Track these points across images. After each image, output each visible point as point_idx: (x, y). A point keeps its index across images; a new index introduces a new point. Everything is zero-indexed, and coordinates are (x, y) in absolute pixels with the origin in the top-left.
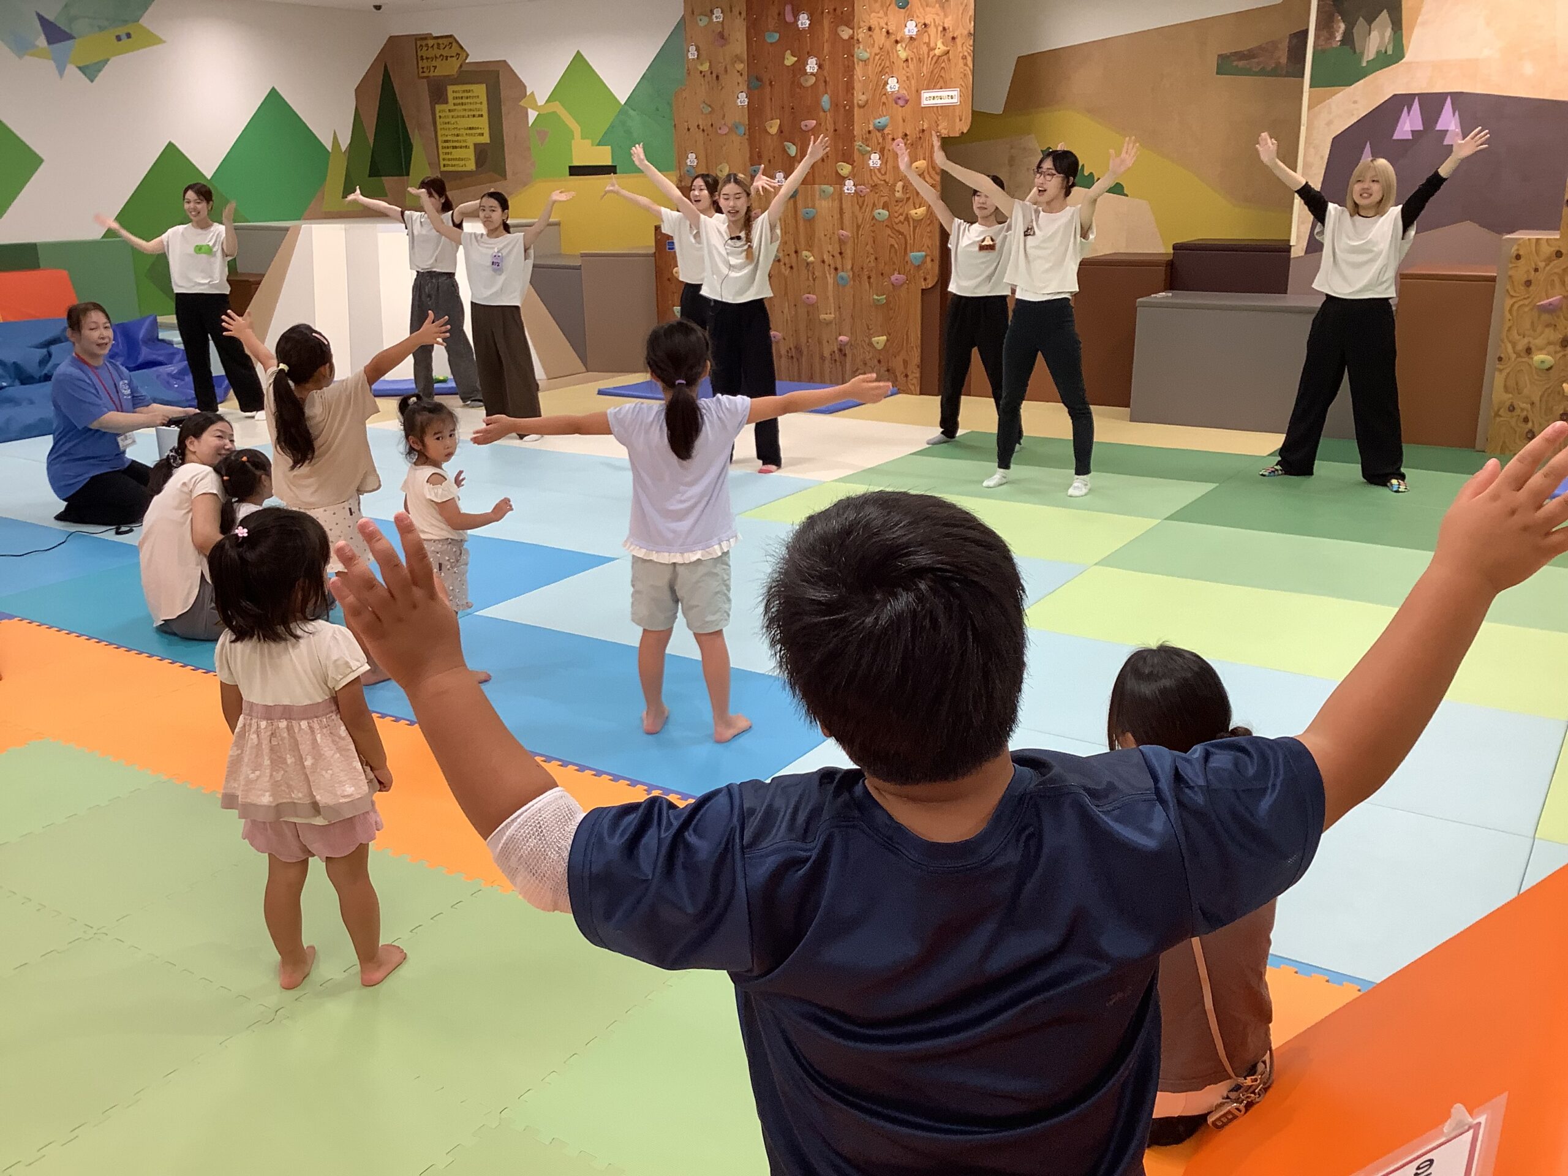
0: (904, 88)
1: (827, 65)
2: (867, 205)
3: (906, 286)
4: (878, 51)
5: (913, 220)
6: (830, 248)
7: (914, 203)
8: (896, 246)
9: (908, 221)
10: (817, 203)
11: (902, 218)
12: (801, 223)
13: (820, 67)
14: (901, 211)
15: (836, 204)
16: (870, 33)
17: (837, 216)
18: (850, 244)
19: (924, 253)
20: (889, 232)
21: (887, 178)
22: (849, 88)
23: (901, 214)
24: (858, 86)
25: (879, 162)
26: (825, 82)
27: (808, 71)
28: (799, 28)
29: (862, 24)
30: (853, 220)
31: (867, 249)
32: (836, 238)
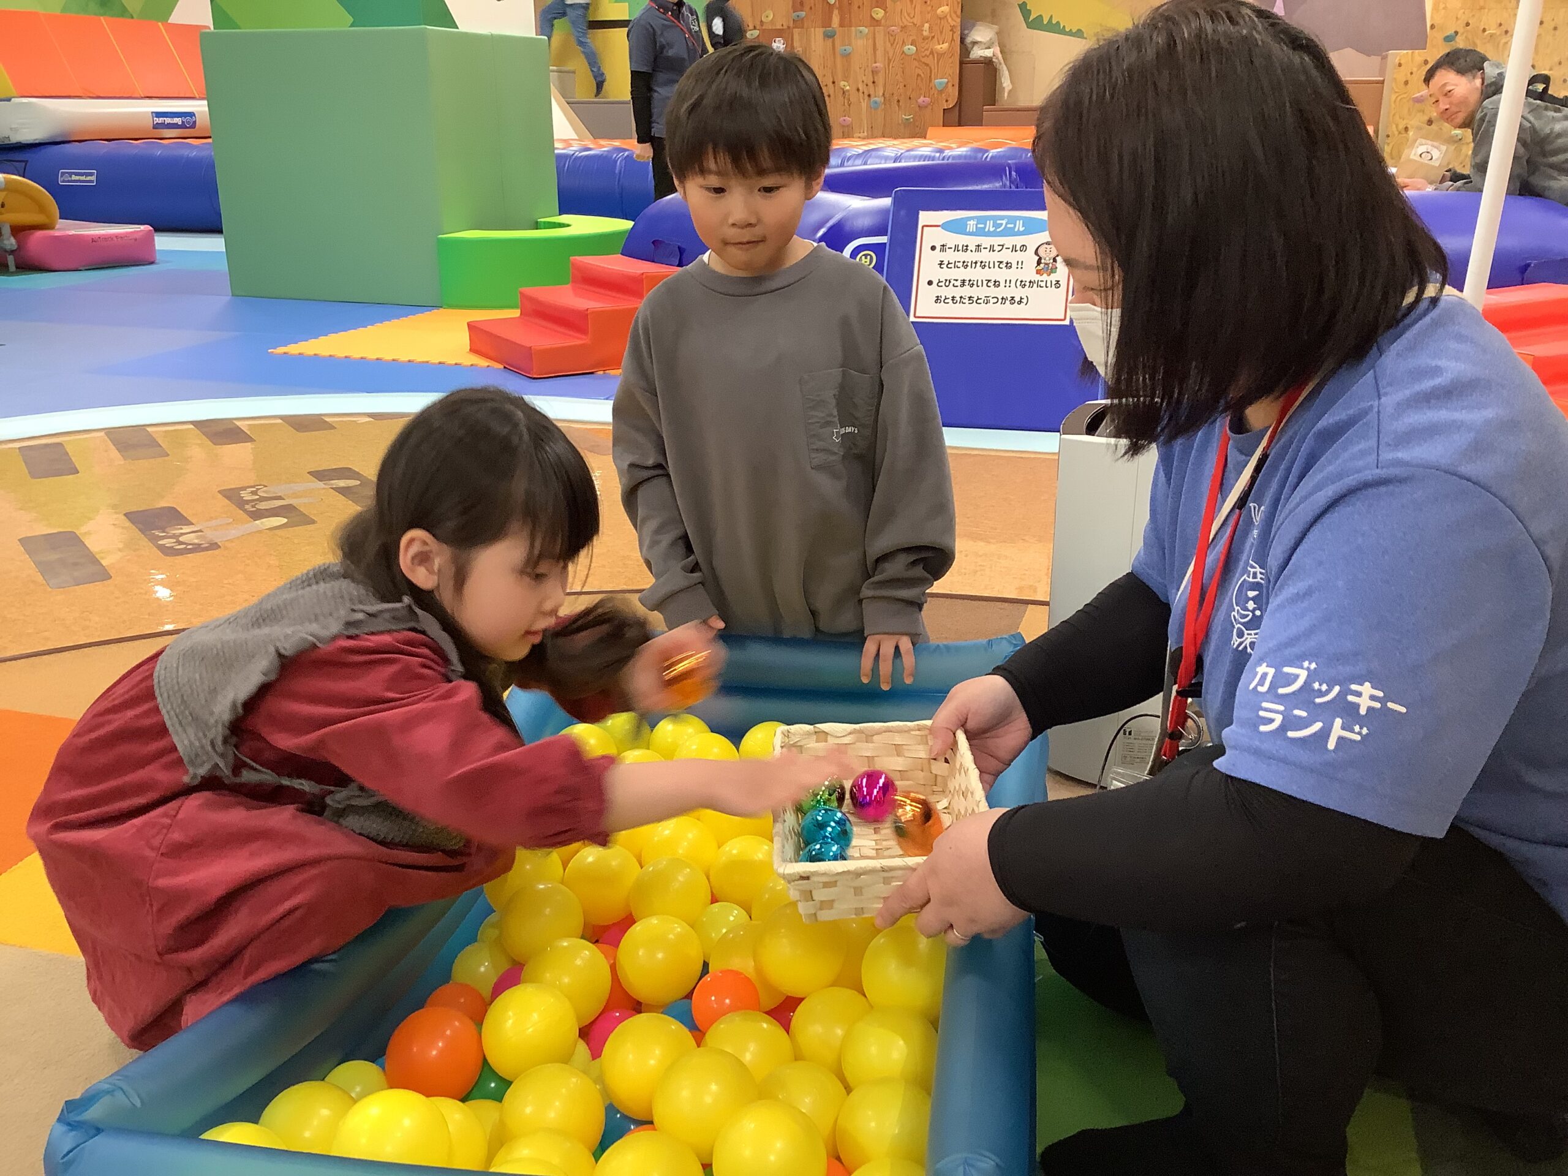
2: (897, 43)
3: (930, 107)
5: (938, 54)
6: (864, 78)
7: (938, 42)
8: (922, 75)
9: (933, 56)
10: (853, 41)
11: (928, 53)
12: (839, 60)
14: (927, 47)
15: (871, 42)
17: (870, 51)
18: (881, 75)
19: (946, 80)
20: (916, 63)
21: (915, 20)
23: (927, 50)
30: (885, 54)
31: (897, 77)
32: (870, 69)
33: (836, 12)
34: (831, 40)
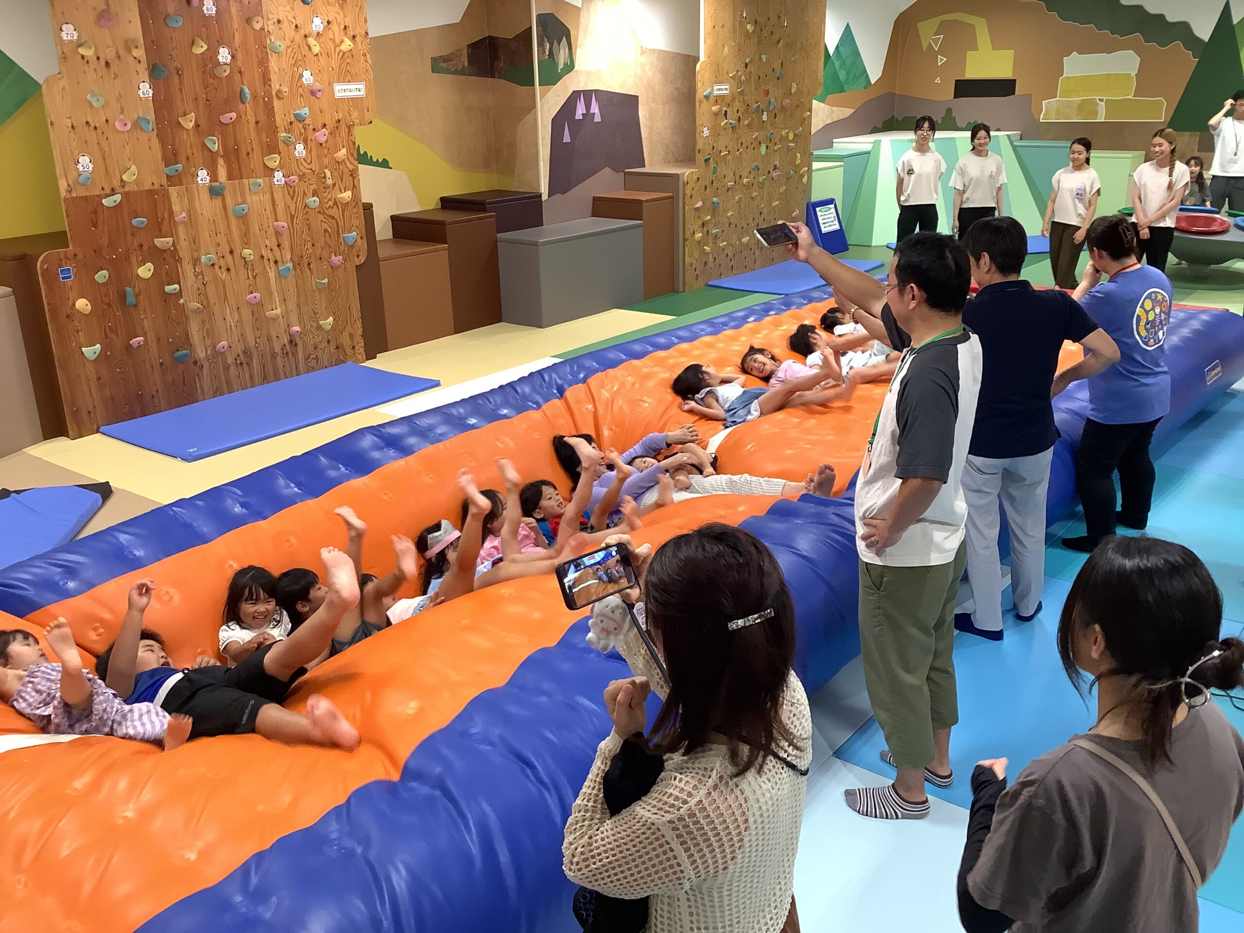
0: (318, 80)
1: (240, 56)
2: (298, 196)
3: (344, 266)
4: (289, 44)
5: (341, 204)
6: (267, 242)
7: (339, 189)
8: (329, 229)
9: (337, 206)
10: (248, 197)
11: (331, 203)
12: (233, 222)
13: (233, 57)
14: (329, 197)
15: (267, 197)
16: (280, 25)
17: (269, 207)
18: (286, 236)
19: (354, 233)
20: (321, 217)
21: (313, 167)
22: (266, 80)
23: (330, 200)
24: (274, 77)
25: (304, 152)
26: (240, 72)
27: (221, 60)
28: (204, 14)
29: (270, 16)
30: (286, 209)
31: (304, 236)
32: (272, 229)
33: (221, 161)
34: (220, 198)
